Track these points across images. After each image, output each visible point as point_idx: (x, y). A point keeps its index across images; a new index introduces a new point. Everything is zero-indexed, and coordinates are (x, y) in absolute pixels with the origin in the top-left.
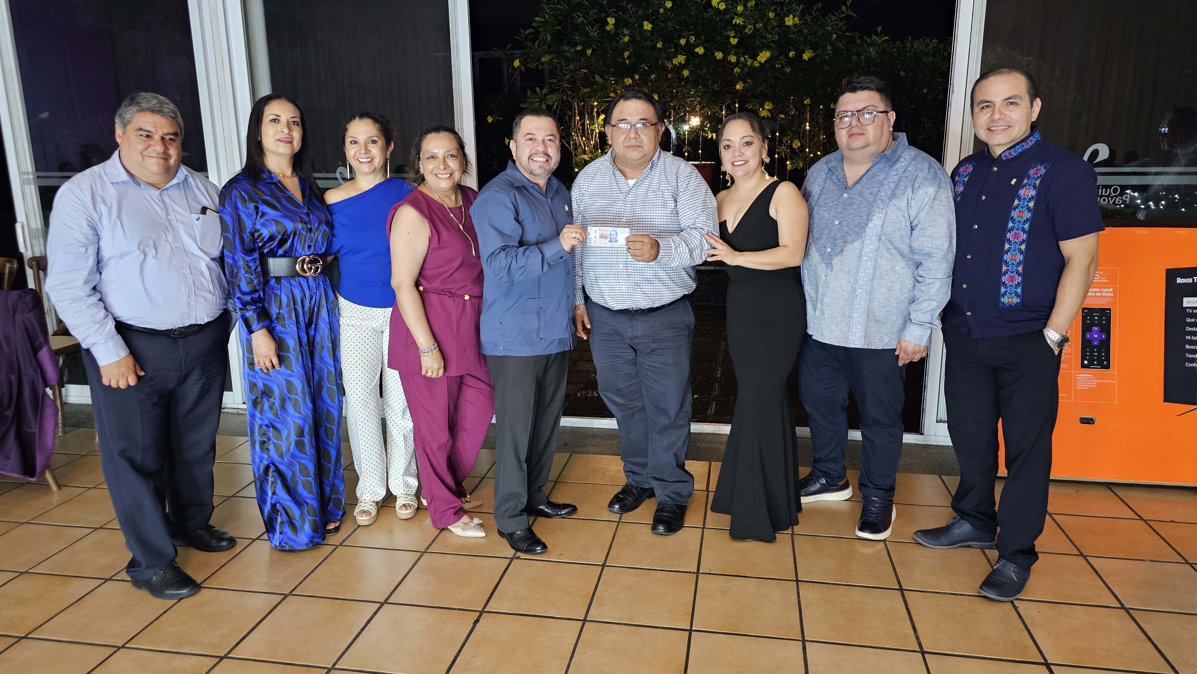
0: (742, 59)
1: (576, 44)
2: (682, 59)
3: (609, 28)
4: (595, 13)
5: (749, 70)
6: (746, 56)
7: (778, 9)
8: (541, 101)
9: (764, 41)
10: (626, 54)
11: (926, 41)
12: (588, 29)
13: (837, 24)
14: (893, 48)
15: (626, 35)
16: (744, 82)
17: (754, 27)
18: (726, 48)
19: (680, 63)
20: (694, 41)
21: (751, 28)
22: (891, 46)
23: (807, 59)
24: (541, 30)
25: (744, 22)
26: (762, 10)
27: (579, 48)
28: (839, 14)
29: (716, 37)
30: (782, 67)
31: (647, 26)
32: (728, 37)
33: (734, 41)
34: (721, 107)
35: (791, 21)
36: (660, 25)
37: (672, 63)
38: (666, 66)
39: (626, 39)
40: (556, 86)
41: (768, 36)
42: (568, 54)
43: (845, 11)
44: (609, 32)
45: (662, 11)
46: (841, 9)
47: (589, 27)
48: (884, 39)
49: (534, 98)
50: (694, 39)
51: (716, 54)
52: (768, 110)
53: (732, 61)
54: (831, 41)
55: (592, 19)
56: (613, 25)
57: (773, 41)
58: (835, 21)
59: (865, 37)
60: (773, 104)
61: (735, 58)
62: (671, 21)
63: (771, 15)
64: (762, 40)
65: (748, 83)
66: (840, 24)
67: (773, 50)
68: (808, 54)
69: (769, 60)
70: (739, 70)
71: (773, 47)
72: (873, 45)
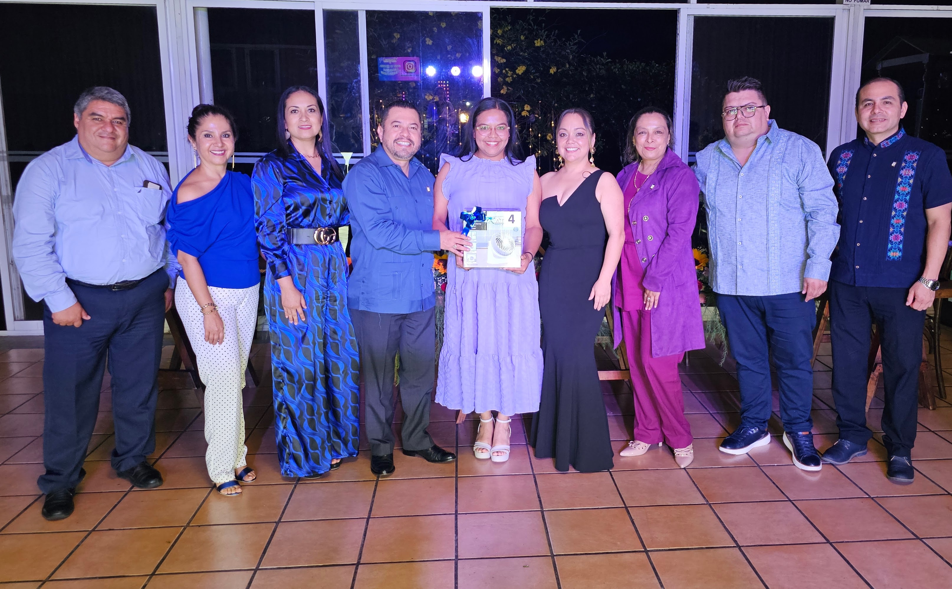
0: (504, 71)
3: (394, 41)
6: (507, 69)
7: (527, 34)
9: (521, 58)
11: (637, 64)
13: (572, 48)
14: (615, 67)
16: (506, 89)
17: (511, 46)
23: (553, 73)
25: (504, 42)
26: (514, 34)
28: (573, 39)
30: (534, 79)
31: (429, 42)
35: (539, 43)
41: (522, 54)
43: (577, 38)
44: (394, 44)
46: (574, 36)
48: (608, 61)
52: (527, 111)
54: (569, 60)
56: (398, 39)
57: (526, 58)
59: (593, 58)
60: (530, 106)
61: (499, 70)
63: (522, 38)
64: (519, 57)
65: (509, 89)
66: (575, 47)
67: (528, 65)
68: (554, 69)
69: (525, 73)
70: (502, 79)
71: (527, 63)
72: (598, 64)
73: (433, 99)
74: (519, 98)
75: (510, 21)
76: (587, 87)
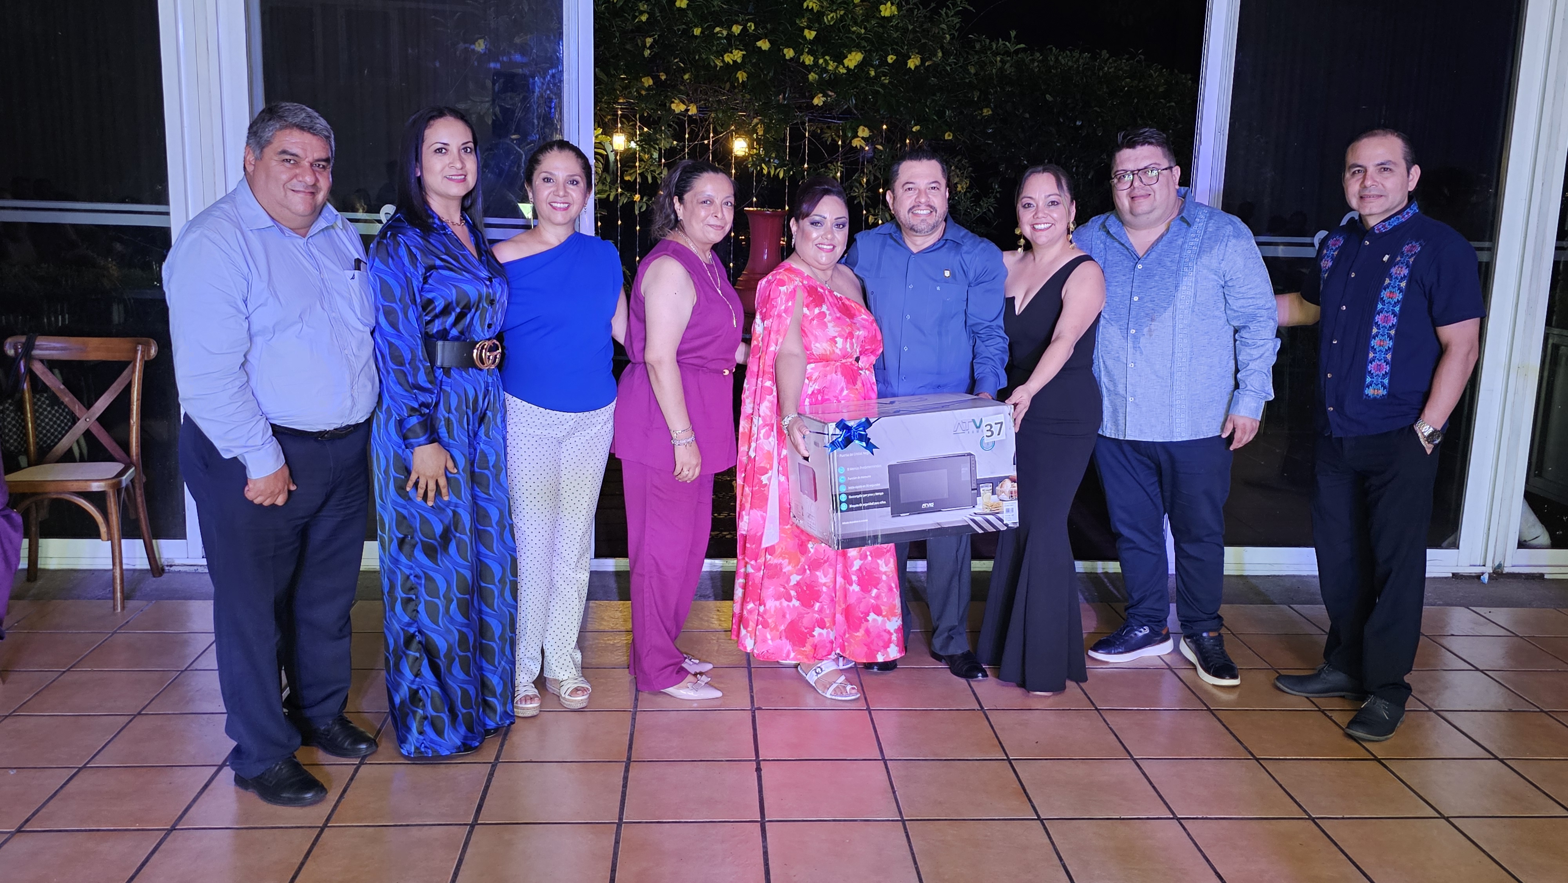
0: (821, 61)
2: (738, 55)
5: (831, 77)
6: (827, 58)
9: (854, 37)
10: (649, 41)
11: (1074, 54)
13: (952, 21)
14: (1033, 61)
16: (825, 95)
17: (836, 14)
18: (798, 43)
19: (735, 62)
20: (753, 30)
21: (833, 17)
22: (1030, 58)
23: (913, 67)
25: (822, 7)
28: (952, 5)
29: (783, 25)
30: (879, 76)
32: (802, 30)
35: (888, 10)
37: (723, 61)
38: (712, 64)
39: (644, 18)
41: (856, 29)
43: (959, 3)
48: (1019, 46)
50: (753, 28)
51: (785, 51)
52: (863, 138)
53: (807, 63)
54: (942, 43)
57: (865, 38)
58: (952, 16)
59: (988, 41)
60: (869, 129)
61: (812, 59)
64: (851, 35)
65: (830, 96)
66: (956, 20)
67: (866, 51)
68: (915, 60)
69: (861, 66)
70: (817, 76)
71: (864, 47)
72: (998, 54)
73: (687, 110)
74: (848, 111)
76: (976, 95)
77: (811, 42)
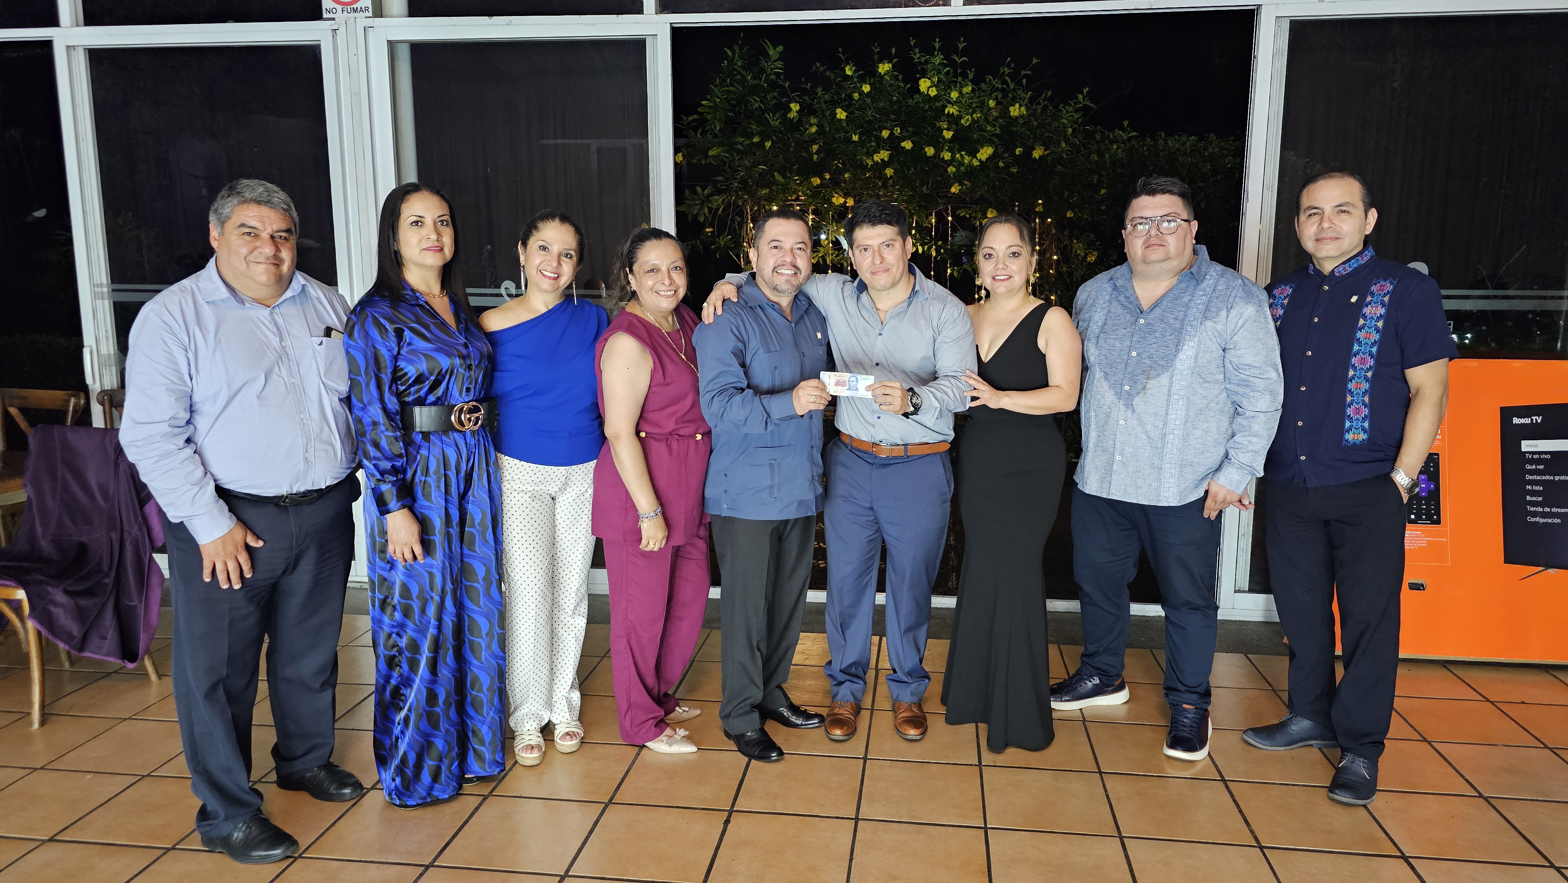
0: (958, 156)
1: (751, 135)
2: (886, 154)
3: (792, 115)
4: (775, 97)
5: (967, 169)
6: (963, 153)
7: (1000, 97)
8: (702, 204)
9: (985, 134)
10: (815, 148)
11: (1182, 138)
12: (768, 117)
13: (1072, 116)
14: (1143, 146)
15: (814, 124)
16: (961, 184)
17: (972, 117)
18: (937, 141)
19: (883, 160)
20: (899, 134)
21: (968, 118)
22: (1141, 144)
23: (1037, 157)
24: (709, 117)
25: (960, 111)
26: (980, 97)
27: (756, 140)
28: (1074, 103)
29: (925, 128)
30: (1007, 166)
31: (841, 114)
32: (941, 130)
33: (948, 135)
34: (931, 215)
35: (1017, 110)
36: (855, 113)
37: (873, 160)
38: (865, 164)
39: (814, 129)
40: (722, 186)
41: (989, 128)
42: (740, 147)
43: (1082, 101)
44: (791, 120)
45: (856, 96)
46: (1077, 98)
47: (769, 115)
48: (1131, 134)
49: (694, 200)
50: (899, 131)
51: (927, 149)
53: (946, 159)
54: (1065, 136)
55: (771, 104)
56: (797, 112)
57: (995, 135)
58: (1071, 112)
59: (1106, 132)
60: (997, 211)
61: (950, 154)
62: (870, 109)
63: (992, 103)
64: (982, 133)
65: (965, 185)
66: (1076, 116)
67: (995, 146)
68: (1039, 151)
69: (992, 158)
70: (954, 170)
71: (996, 142)
72: (1116, 141)
73: (845, 202)
74: (982, 197)
75: (971, 77)
76: (1095, 178)
77: (952, 140)
